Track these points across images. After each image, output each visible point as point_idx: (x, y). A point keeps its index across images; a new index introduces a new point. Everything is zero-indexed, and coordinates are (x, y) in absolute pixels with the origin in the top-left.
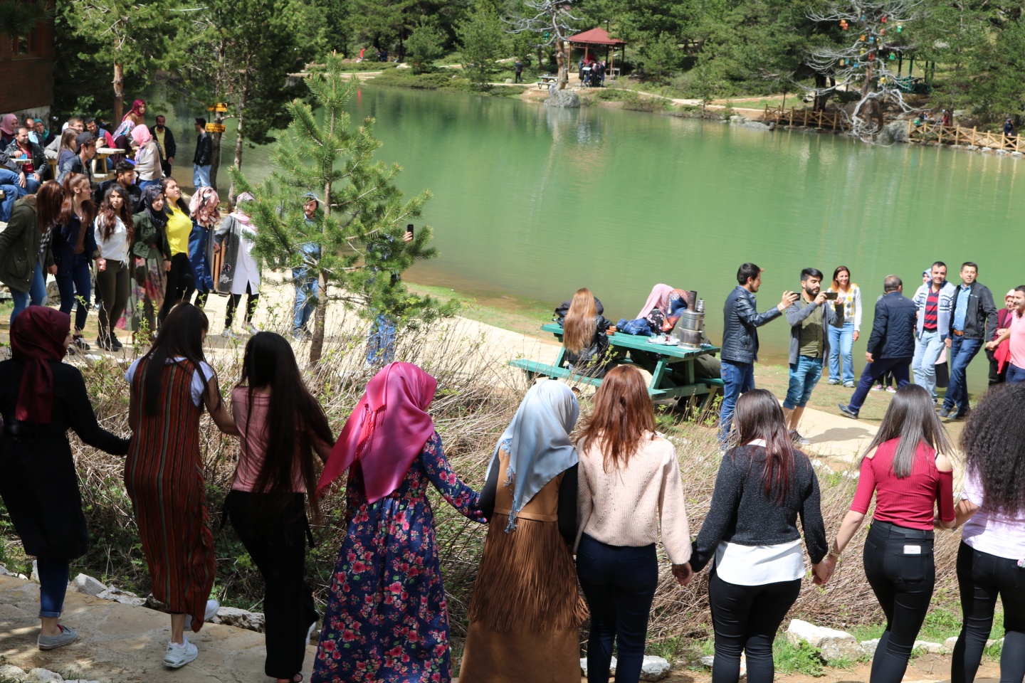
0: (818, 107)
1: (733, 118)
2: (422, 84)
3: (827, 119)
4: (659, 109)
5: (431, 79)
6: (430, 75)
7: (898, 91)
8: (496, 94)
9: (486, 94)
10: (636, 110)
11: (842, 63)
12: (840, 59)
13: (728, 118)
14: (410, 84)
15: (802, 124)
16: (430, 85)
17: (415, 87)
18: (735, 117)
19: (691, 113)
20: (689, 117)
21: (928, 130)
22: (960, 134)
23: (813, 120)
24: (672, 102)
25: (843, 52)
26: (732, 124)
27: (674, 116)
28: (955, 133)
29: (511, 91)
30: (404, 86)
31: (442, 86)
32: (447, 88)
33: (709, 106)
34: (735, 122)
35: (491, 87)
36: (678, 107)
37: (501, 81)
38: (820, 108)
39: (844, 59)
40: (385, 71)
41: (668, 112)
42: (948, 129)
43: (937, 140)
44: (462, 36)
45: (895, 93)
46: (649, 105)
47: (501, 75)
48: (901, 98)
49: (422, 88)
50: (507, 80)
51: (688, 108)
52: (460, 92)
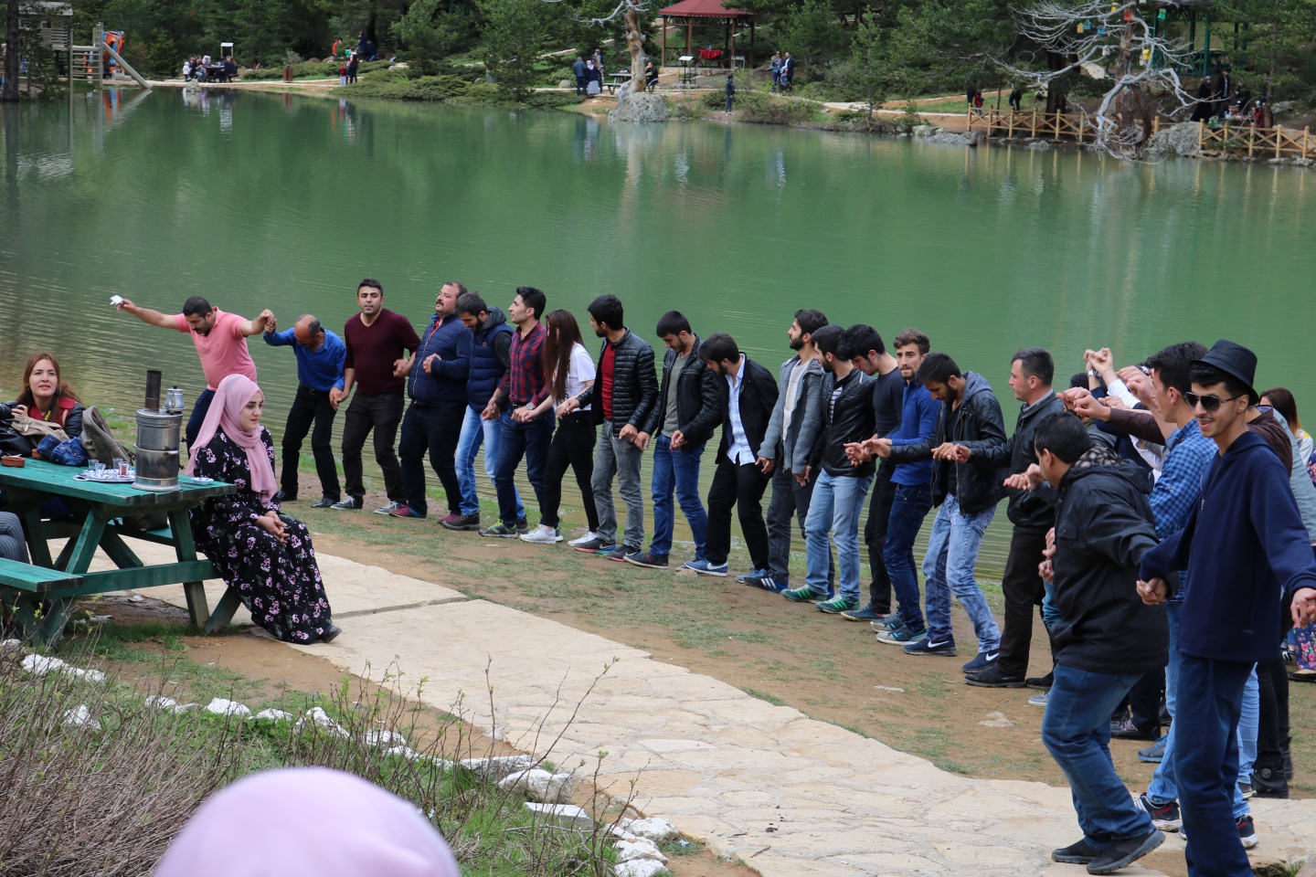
0: (1053, 104)
1: (918, 129)
2: (421, 92)
3: (1068, 124)
4: (799, 119)
5: (436, 84)
6: (435, 79)
7: (1171, 70)
8: (539, 106)
9: (522, 106)
10: (761, 123)
11: (1080, 29)
12: (1077, 22)
13: (909, 131)
14: (401, 94)
15: (1029, 134)
16: (434, 93)
17: (407, 98)
18: (921, 128)
19: (850, 124)
20: (847, 130)
21: (1230, 135)
22: (1283, 139)
23: (1046, 127)
24: (823, 107)
25: (1081, 9)
26: (916, 139)
27: (822, 129)
28: (1274, 139)
29: (564, 100)
30: (391, 97)
31: (453, 95)
32: (461, 98)
33: (880, 111)
34: (921, 135)
35: (531, 95)
36: (832, 115)
37: (553, 84)
38: (1057, 107)
39: (1083, 21)
40: (367, 75)
41: (812, 124)
42: (1263, 133)
43: (1246, 150)
44: (488, 12)
45: (1168, 74)
46: (784, 113)
47: (553, 75)
48: (1177, 83)
49: (419, 99)
50: (564, 82)
51: (846, 116)
52: (482, 103)
